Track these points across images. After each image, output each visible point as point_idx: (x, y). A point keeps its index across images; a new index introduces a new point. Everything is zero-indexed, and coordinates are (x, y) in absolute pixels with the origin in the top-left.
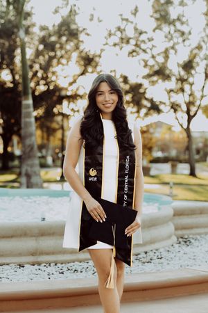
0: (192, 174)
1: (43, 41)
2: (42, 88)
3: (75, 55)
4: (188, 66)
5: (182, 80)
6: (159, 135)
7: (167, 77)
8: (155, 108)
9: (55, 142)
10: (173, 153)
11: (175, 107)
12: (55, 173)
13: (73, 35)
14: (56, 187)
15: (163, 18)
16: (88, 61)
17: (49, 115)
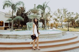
0: (62, 28)
1: (46, 14)
2: (46, 19)
3: (50, 16)
4: (62, 17)
5: (61, 18)
6: (59, 24)
7: (59, 18)
8: (58, 21)
9: (48, 25)
10: (60, 26)
11: (60, 21)
12: (48, 28)
13: (49, 14)
14: (48, 30)
15: (59, 12)
16: (51, 16)
17: (47, 22)
